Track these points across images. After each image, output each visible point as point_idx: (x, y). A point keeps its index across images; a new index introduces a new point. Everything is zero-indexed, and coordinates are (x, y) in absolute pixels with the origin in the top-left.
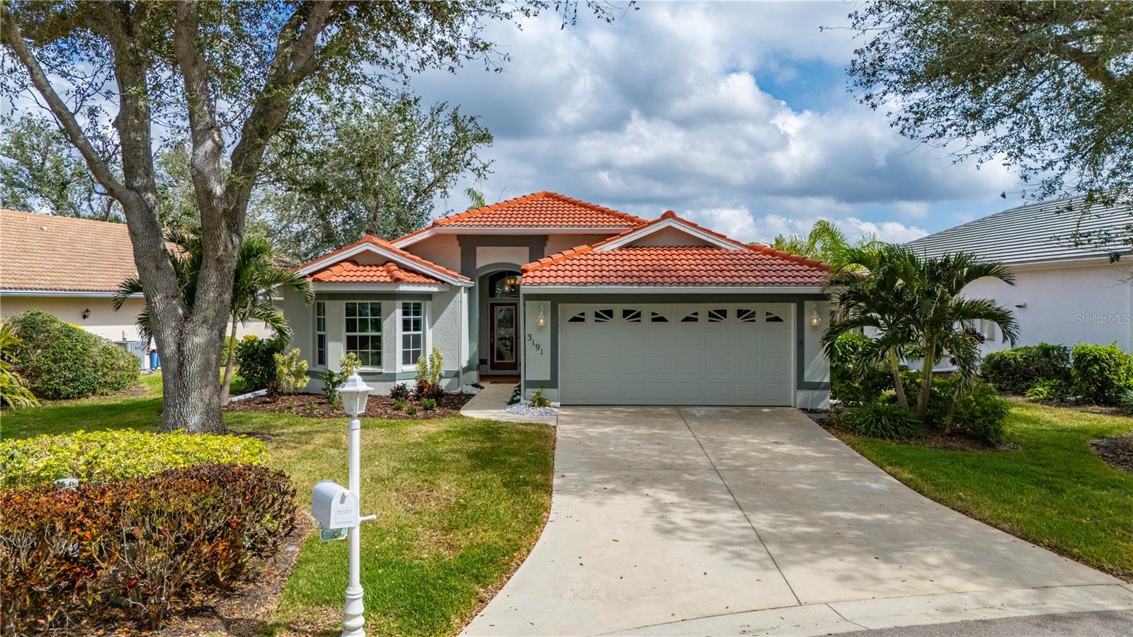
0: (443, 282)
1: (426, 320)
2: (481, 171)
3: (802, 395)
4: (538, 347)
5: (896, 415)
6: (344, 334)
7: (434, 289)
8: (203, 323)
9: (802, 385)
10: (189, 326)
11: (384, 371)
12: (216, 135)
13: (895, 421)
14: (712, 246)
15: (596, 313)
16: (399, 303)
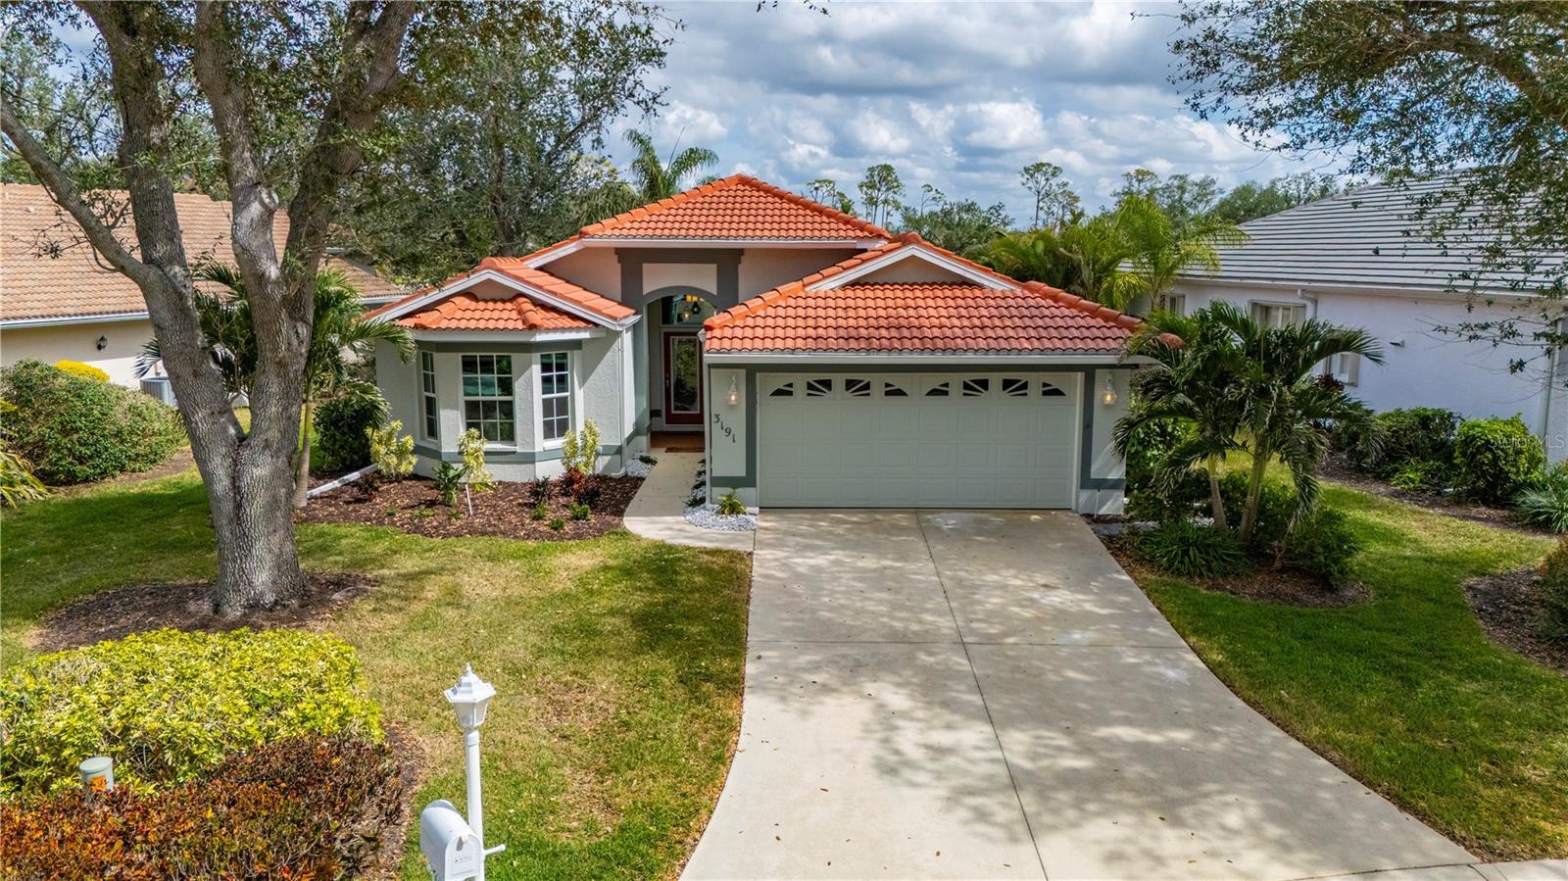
0: (596, 325)
1: (574, 376)
2: (650, 103)
3: (1085, 495)
4: (728, 432)
5: (1209, 545)
6: (462, 399)
7: (585, 335)
8: (264, 448)
9: (1087, 482)
10: (245, 453)
11: (518, 449)
12: (264, 195)
13: (1208, 554)
14: (971, 284)
15: (808, 383)
16: (536, 357)
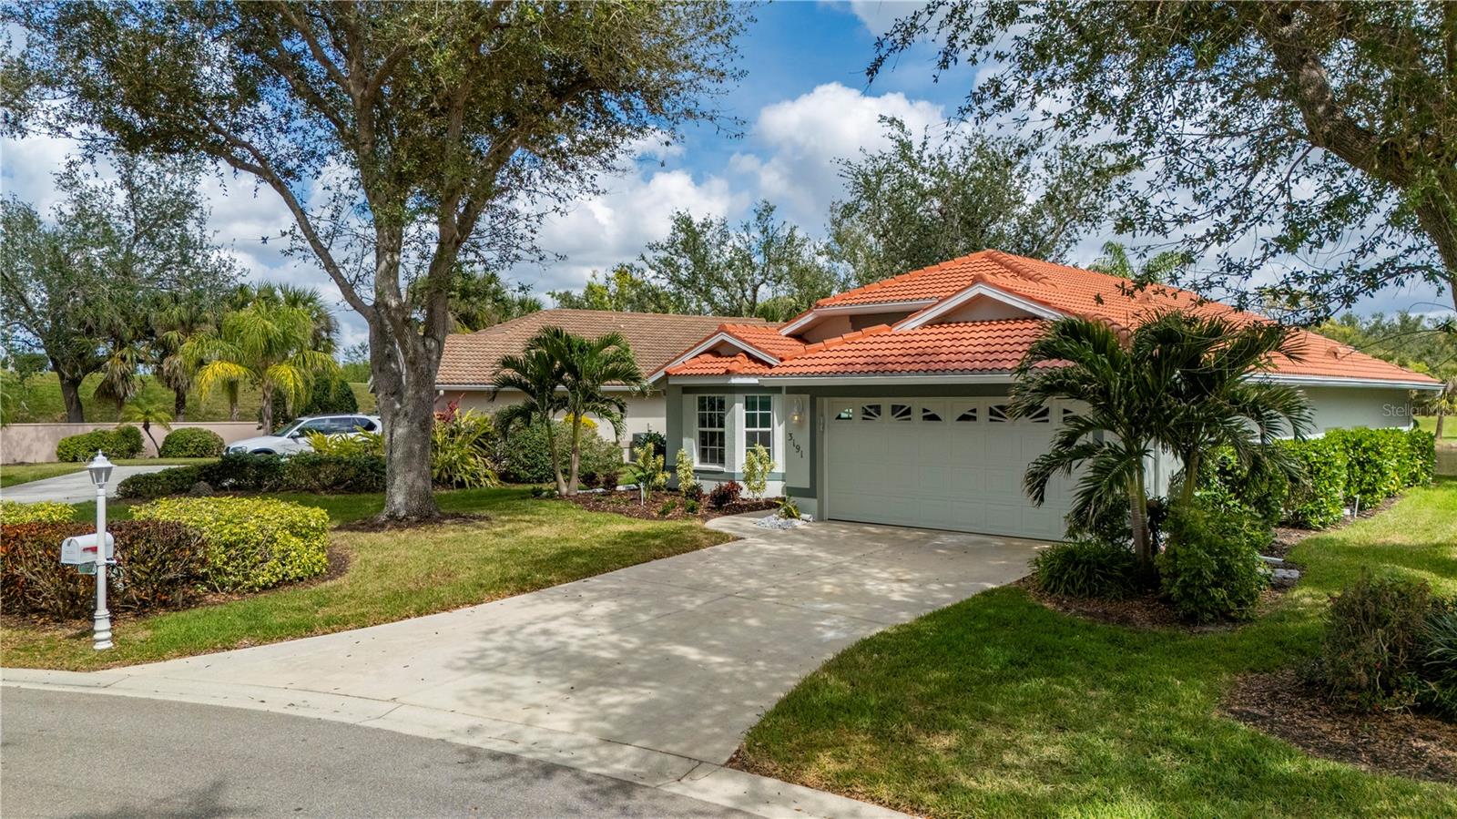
4: (798, 448)
6: (697, 429)
10: (397, 419)
11: (723, 469)
14: (1035, 318)
15: (863, 408)
16: (742, 397)
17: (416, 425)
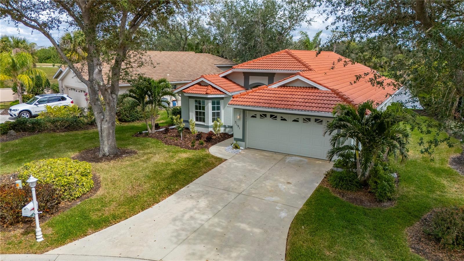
1: (221, 106)
4: (238, 126)
6: (194, 110)
7: (223, 96)
10: (103, 122)
11: (205, 124)
15: (260, 115)
16: (210, 101)
17: (110, 124)
